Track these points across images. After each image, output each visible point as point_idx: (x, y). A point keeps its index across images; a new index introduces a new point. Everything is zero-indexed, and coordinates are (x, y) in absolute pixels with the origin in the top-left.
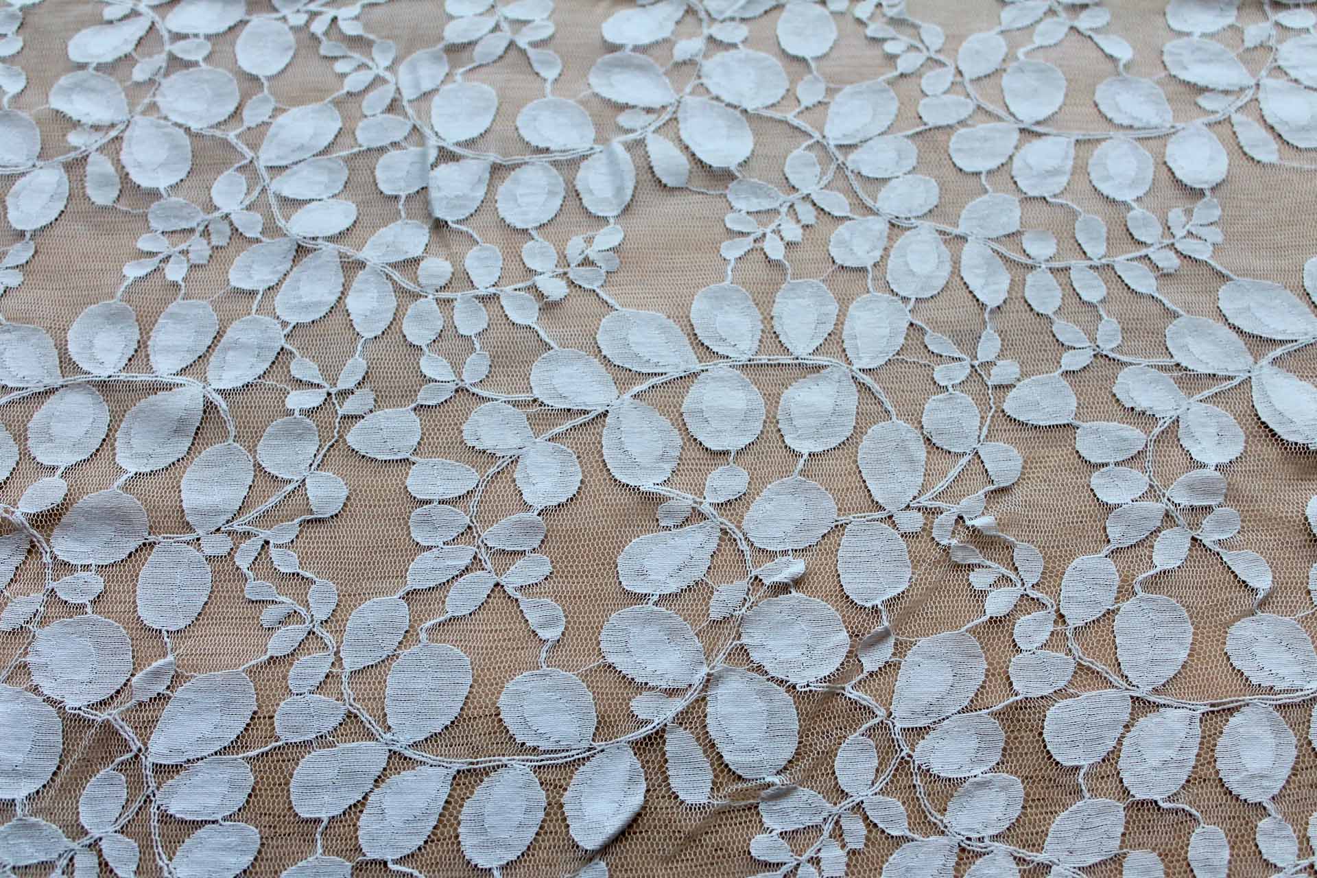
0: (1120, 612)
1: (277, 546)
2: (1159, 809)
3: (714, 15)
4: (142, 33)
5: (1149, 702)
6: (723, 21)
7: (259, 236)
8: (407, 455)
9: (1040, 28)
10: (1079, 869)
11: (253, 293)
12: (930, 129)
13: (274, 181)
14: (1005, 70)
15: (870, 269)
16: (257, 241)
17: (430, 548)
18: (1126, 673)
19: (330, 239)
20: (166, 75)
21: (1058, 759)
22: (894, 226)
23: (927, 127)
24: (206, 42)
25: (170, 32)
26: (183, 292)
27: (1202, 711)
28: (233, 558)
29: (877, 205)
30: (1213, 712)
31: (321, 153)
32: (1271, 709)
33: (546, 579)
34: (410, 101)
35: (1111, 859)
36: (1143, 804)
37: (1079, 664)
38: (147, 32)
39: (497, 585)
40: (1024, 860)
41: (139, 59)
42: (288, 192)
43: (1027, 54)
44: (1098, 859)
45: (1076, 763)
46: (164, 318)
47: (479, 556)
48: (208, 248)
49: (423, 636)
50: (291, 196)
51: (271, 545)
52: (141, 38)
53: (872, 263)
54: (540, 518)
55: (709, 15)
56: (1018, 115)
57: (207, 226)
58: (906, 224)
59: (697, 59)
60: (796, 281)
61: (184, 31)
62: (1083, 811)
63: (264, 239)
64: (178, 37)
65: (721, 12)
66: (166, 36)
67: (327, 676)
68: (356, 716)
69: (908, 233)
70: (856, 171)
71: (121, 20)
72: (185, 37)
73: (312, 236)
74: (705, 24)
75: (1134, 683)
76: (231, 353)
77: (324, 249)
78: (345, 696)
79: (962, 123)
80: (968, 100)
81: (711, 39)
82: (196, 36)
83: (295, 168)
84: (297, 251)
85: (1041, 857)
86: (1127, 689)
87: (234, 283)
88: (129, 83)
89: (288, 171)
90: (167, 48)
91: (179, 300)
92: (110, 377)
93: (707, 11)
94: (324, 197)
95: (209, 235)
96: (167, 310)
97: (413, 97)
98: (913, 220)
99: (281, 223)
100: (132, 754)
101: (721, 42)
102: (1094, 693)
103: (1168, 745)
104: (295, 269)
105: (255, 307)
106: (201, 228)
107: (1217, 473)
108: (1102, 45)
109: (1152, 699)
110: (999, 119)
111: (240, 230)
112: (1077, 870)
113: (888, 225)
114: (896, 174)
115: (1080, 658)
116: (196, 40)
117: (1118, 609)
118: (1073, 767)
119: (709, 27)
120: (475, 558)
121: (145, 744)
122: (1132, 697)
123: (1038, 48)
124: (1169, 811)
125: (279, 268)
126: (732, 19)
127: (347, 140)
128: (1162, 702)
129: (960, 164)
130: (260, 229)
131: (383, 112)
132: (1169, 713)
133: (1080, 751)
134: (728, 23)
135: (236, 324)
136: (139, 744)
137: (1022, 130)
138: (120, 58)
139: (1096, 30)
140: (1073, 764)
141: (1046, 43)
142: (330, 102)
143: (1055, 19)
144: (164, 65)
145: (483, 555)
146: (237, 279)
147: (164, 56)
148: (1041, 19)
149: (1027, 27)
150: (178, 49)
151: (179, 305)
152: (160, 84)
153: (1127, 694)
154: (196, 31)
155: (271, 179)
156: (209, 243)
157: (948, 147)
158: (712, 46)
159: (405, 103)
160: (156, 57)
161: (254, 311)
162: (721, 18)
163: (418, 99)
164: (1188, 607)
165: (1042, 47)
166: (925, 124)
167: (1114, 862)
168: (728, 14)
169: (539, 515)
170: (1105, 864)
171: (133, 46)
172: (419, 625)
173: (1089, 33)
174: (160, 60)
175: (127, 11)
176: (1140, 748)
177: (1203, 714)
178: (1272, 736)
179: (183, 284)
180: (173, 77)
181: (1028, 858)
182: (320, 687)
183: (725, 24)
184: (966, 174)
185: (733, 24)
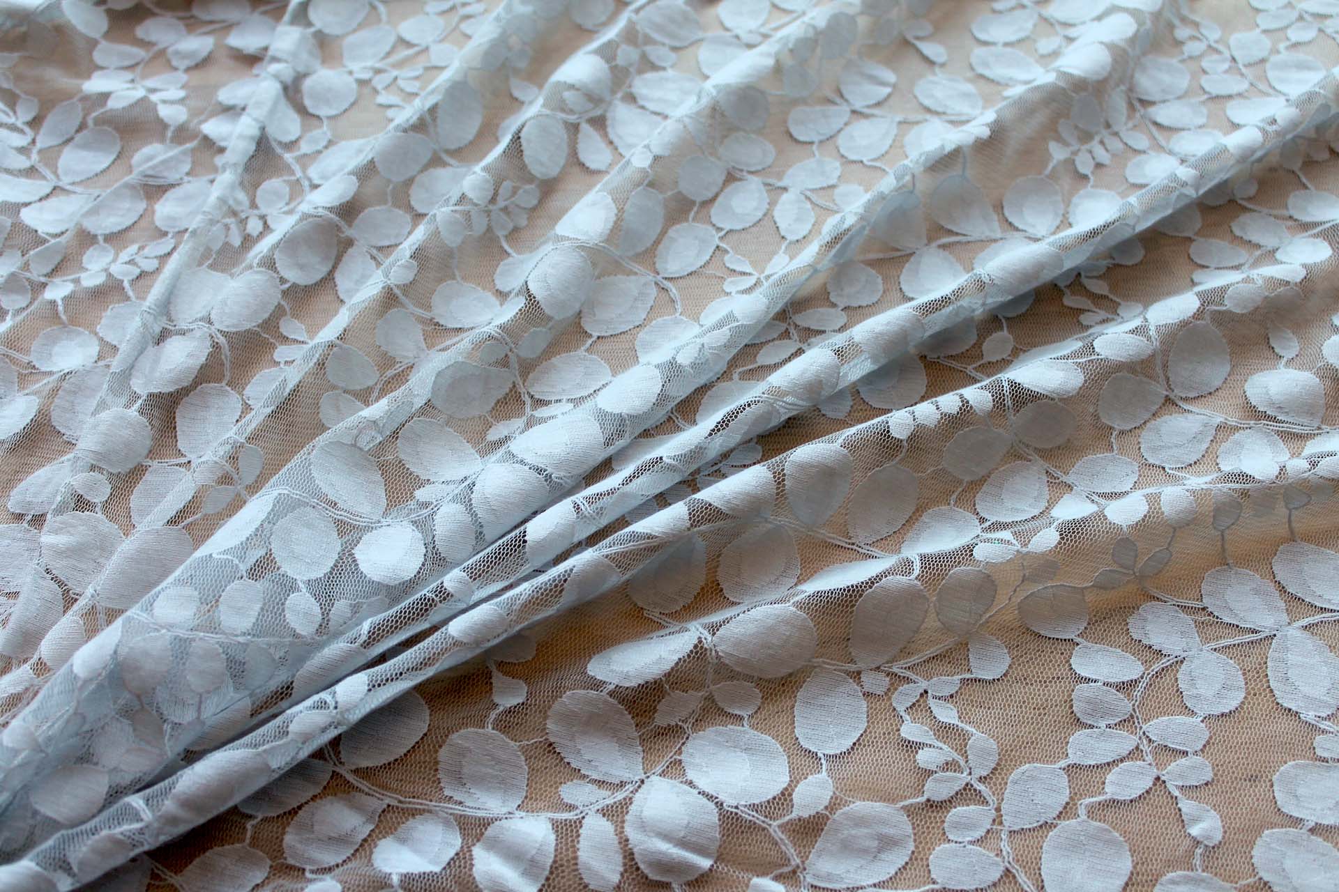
1: (935, 697)
8: (1072, 636)
17: (1091, 727)
28: (890, 699)
33: (1206, 784)
39: (1158, 778)
47: (1141, 747)
49: (1082, 812)
51: (929, 694)
54: (1203, 725)
67: (988, 832)
68: (1014, 877)
78: (1004, 853)
100: (790, 869)
120: (1137, 748)
121: (803, 862)
136: (798, 861)
145: (1145, 747)
169: (1202, 721)
172: (1079, 800)
182: (979, 842)
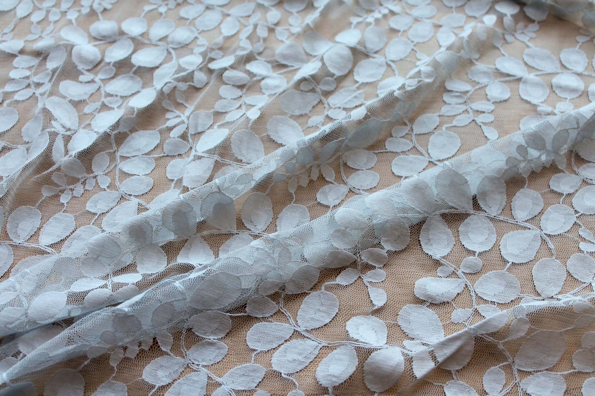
0: (310, 295)
2: (281, 377)
3: (331, 106)
4: (93, 91)
5: (301, 334)
6: (335, 108)
7: (106, 188)
9: (458, 118)
10: (233, 390)
11: (95, 214)
12: (387, 152)
13: (122, 162)
14: (434, 133)
15: (331, 207)
16: (105, 190)
18: (298, 320)
19: (136, 196)
20: (99, 112)
21: (248, 344)
22: (350, 191)
23: (386, 151)
24: (120, 99)
25: (105, 92)
26: (64, 209)
27: (323, 345)
29: (347, 180)
30: (328, 347)
31: (146, 154)
32: (353, 348)
34: (191, 134)
35: (249, 391)
36: (275, 372)
37: (279, 310)
38: (96, 91)
40: (212, 379)
41: (89, 103)
42: (125, 169)
43: (447, 128)
44: (243, 389)
45: (256, 348)
46: (52, 220)
48: (83, 190)
50: (126, 172)
52: (93, 94)
53: (333, 205)
55: (329, 106)
56: (431, 154)
57: (86, 180)
58: (357, 191)
59: (319, 126)
60: (295, 205)
61: (112, 93)
62: (248, 368)
63: (107, 190)
64: (109, 95)
65: (335, 105)
66: (103, 93)
69: (357, 196)
70: (345, 162)
71: (86, 83)
72: (112, 96)
73: (130, 194)
74: (326, 110)
75: (299, 325)
76: (75, 241)
77: (133, 200)
79: (403, 152)
80: (411, 143)
81: (327, 117)
82: (117, 96)
83: (133, 158)
84: (121, 199)
85: (219, 380)
86: (294, 326)
87: (87, 209)
88: (81, 113)
89: (129, 160)
90: (103, 99)
91: (61, 212)
92: (19, 244)
93: (328, 104)
94: (141, 174)
95: (85, 184)
96: (54, 216)
97: (193, 133)
98: (361, 191)
99: (118, 184)
101: (332, 118)
102: (279, 323)
103: (300, 354)
104: (117, 207)
105: (93, 221)
106: (83, 180)
107: (387, 254)
108: (484, 131)
109: (303, 333)
110: (421, 154)
111: (99, 184)
112: (232, 390)
113: (349, 190)
114: (363, 169)
115: (281, 307)
116: (116, 98)
117: (309, 293)
118: (253, 349)
119: (328, 110)
122: (295, 330)
123: (454, 126)
124: (286, 379)
125: (110, 205)
126: (339, 108)
127: (159, 150)
128: (307, 335)
129: (394, 171)
130: (108, 185)
131: (178, 137)
132: (309, 342)
133: (260, 344)
134: (337, 109)
135: (82, 228)
137: (430, 162)
138: (81, 101)
139: (485, 124)
140: (254, 348)
141: (458, 125)
142: (158, 131)
143: (467, 115)
144: (99, 107)
146: (90, 207)
147: (100, 103)
148: (460, 114)
149: (453, 116)
150: (107, 100)
151: (61, 215)
152: (95, 116)
153: (293, 328)
154: (117, 94)
155: (121, 162)
156: (84, 188)
157: (392, 162)
158: (327, 120)
159: (189, 135)
160: (96, 103)
161: (92, 223)
162: (334, 107)
163: (195, 134)
164: (340, 301)
165: (456, 126)
166: (386, 149)
167: (250, 392)
168: (338, 106)
170: (246, 392)
171: (88, 97)
173: (481, 124)
174: (98, 105)
175: (90, 80)
176: (287, 351)
177: (323, 346)
178: (348, 360)
179: (66, 205)
180: (101, 114)
181: (213, 378)
183: (335, 110)
184: (395, 175)
185: (339, 110)
